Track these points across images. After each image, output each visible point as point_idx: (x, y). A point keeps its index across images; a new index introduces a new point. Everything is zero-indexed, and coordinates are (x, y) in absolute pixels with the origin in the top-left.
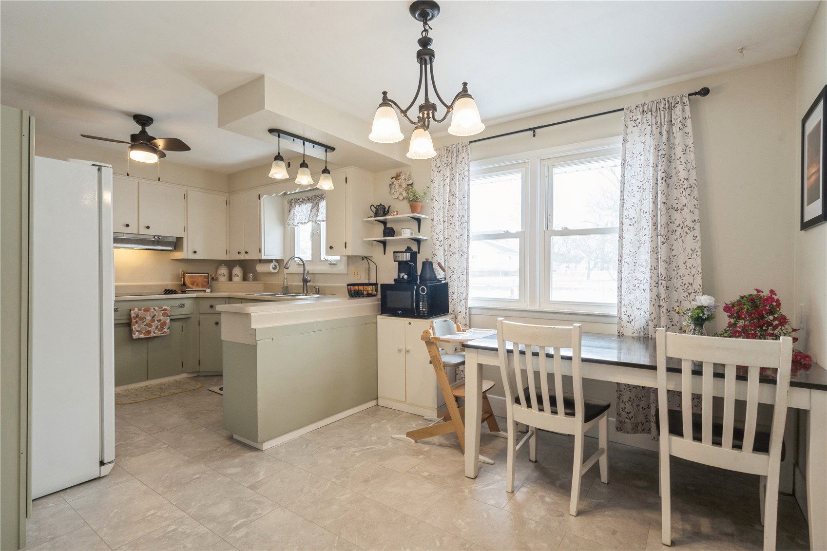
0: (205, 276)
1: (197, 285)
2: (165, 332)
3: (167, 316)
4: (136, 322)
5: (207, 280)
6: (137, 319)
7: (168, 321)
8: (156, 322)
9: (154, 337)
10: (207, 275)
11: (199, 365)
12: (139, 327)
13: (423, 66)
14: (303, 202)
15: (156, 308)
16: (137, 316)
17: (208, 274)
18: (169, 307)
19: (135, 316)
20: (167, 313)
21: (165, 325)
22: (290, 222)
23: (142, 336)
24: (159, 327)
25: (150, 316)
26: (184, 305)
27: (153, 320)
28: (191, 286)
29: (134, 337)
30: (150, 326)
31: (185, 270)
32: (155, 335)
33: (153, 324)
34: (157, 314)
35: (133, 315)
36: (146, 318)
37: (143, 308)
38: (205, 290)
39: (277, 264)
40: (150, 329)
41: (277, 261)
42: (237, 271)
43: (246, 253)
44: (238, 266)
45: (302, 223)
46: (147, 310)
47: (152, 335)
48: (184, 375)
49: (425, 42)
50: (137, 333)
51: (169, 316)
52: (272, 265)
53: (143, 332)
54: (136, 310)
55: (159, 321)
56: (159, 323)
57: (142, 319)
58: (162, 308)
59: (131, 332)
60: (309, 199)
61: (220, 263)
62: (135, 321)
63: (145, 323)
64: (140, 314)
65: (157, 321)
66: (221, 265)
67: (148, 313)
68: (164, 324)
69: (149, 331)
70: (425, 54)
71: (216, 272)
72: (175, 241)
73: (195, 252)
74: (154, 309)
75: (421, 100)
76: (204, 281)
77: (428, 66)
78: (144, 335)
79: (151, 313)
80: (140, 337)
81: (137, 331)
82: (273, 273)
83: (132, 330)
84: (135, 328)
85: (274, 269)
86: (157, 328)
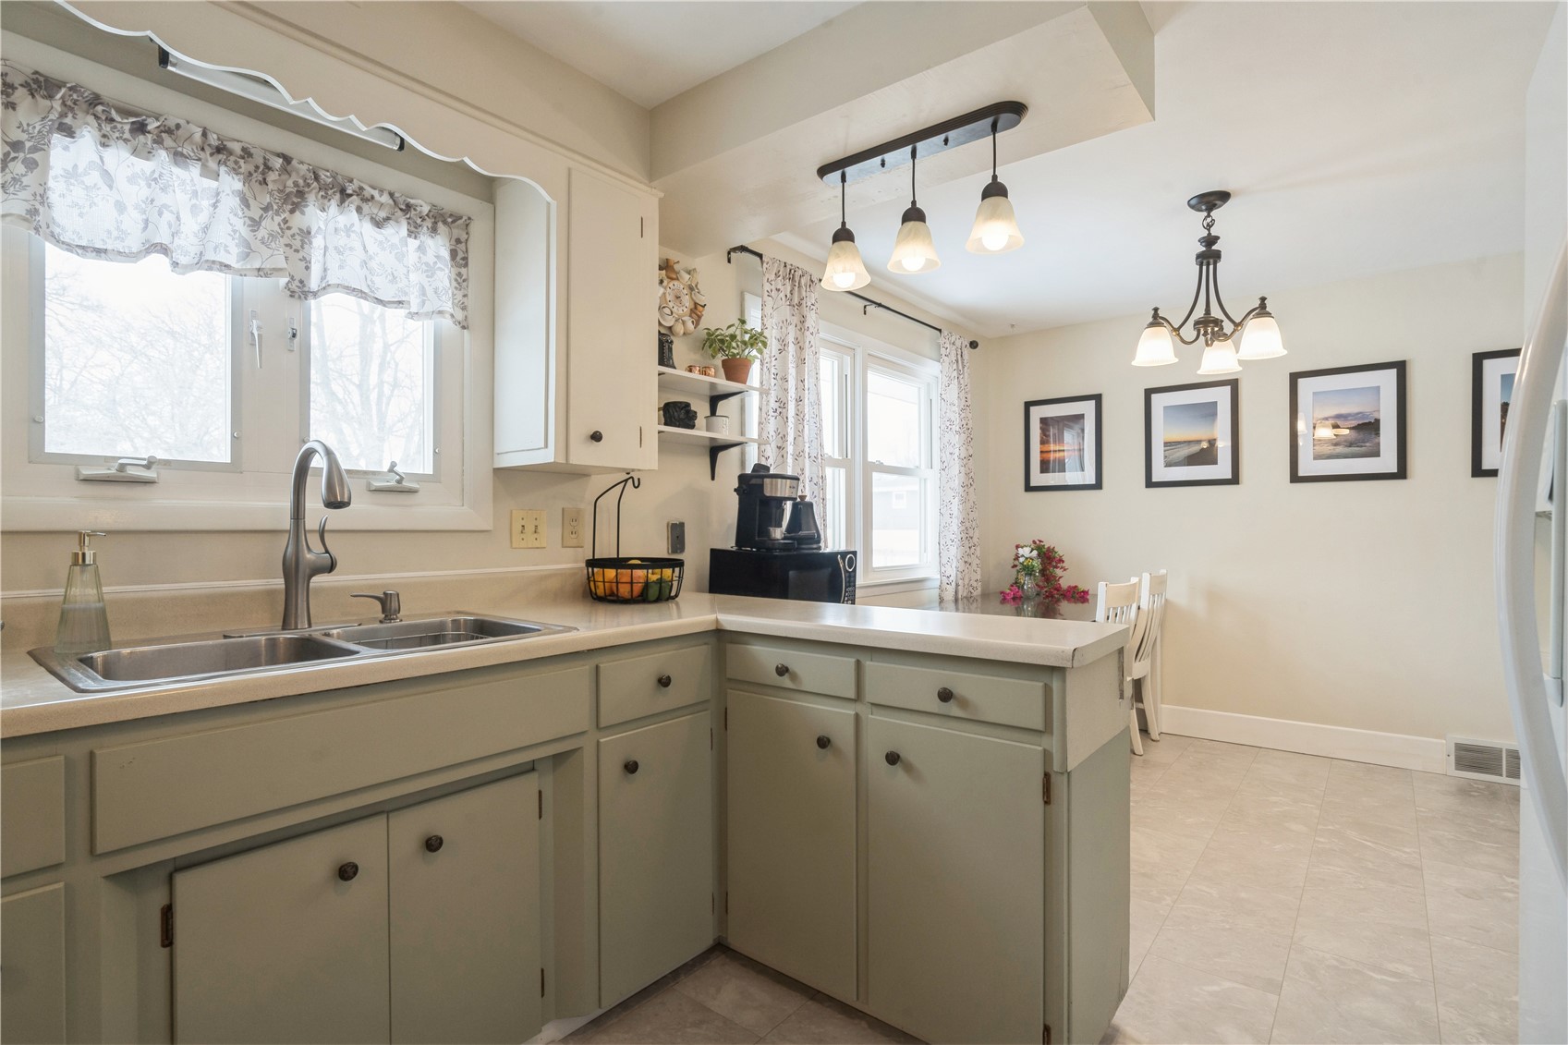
13: (1204, 268)
14: (161, 142)
49: (1210, 241)
60: (224, 150)
70: (1209, 255)
75: (1199, 313)
77: (1211, 267)
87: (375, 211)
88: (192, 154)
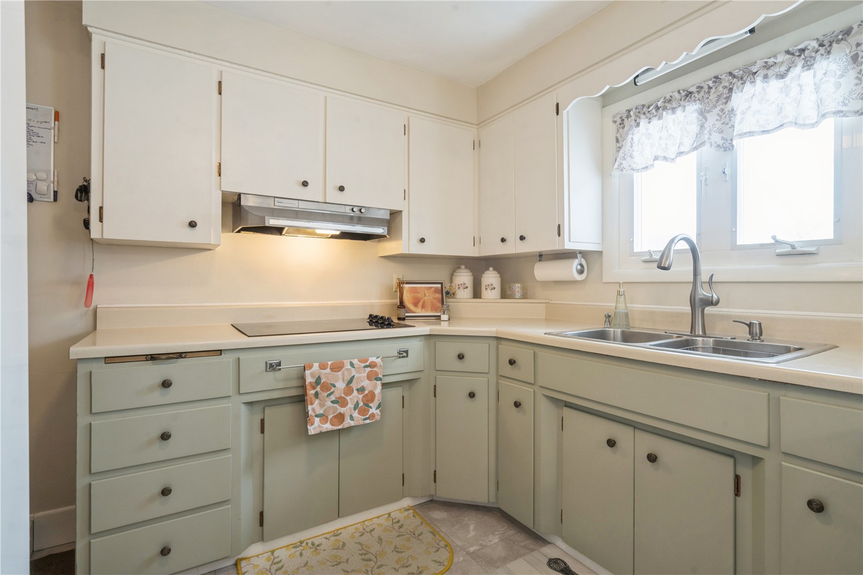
0: (436, 288)
1: (423, 307)
2: (373, 415)
3: (378, 379)
4: (316, 395)
5: (439, 296)
6: (318, 389)
7: (378, 391)
8: (355, 392)
9: (350, 429)
10: (440, 286)
11: (435, 481)
12: (322, 405)
14: (665, 108)
15: (355, 361)
16: (318, 381)
17: (441, 284)
18: (379, 360)
19: (313, 380)
20: (376, 373)
21: (372, 400)
22: (624, 162)
23: (328, 427)
24: (361, 404)
25: (343, 380)
26: (407, 352)
27: (349, 390)
28: (412, 307)
29: (312, 430)
30: (341, 402)
31: (400, 277)
32: (352, 423)
33: (348, 398)
34: (357, 375)
35: (309, 379)
36: (335, 386)
37: (330, 363)
38: (440, 316)
39: (584, 262)
40: (342, 410)
41: (584, 254)
42: (491, 278)
43: (522, 238)
44: (491, 269)
45: (665, 158)
46: (337, 367)
47: (348, 423)
48: (407, 502)
50: (317, 420)
51: (381, 379)
52: (575, 263)
53: (330, 417)
54: (316, 366)
55: (361, 390)
56: (361, 396)
57: (329, 387)
58: (366, 361)
59: (305, 418)
60: (689, 94)
61: (459, 262)
62: (313, 392)
63: (333, 398)
64: (322, 377)
65: (357, 390)
66: (459, 268)
67: (340, 373)
68: (370, 397)
69: (340, 413)
71: (451, 281)
72: (389, 218)
73: (422, 240)
74: (352, 365)
76: (436, 299)
78: (332, 425)
79: (346, 373)
80: (324, 430)
81: (317, 416)
82: (575, 282)
83: (308, 413)
84: (313, 410)
85: (581, 272)
86: (356, 406)
87: (777, 70)
88: (676, 105)
